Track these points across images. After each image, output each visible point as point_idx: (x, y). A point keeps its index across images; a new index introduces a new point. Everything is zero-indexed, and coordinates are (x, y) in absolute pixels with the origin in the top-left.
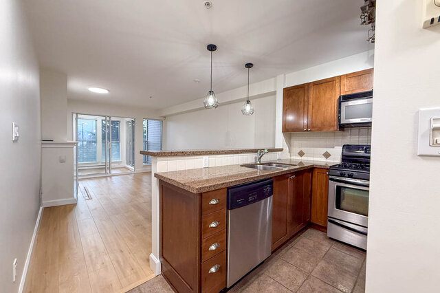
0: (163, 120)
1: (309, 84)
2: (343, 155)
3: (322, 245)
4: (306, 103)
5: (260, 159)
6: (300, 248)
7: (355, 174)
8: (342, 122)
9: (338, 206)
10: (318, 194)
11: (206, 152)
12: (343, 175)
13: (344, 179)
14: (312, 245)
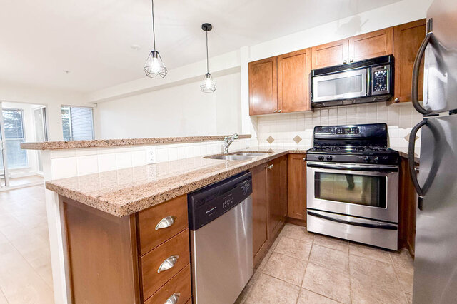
0: (93, 108)
1: (277, 57)
2: (315, 139)
3: (304, 242)
4: (275, 80)
5: (228, 147)
6: (282, 252)
7: (334, 157)
8: (315, 100)
9: (318, 195)
10: (295, 183)
11: (152, 139)
12: (321, 159)
13: (322, 164)
14: (294, 246)
